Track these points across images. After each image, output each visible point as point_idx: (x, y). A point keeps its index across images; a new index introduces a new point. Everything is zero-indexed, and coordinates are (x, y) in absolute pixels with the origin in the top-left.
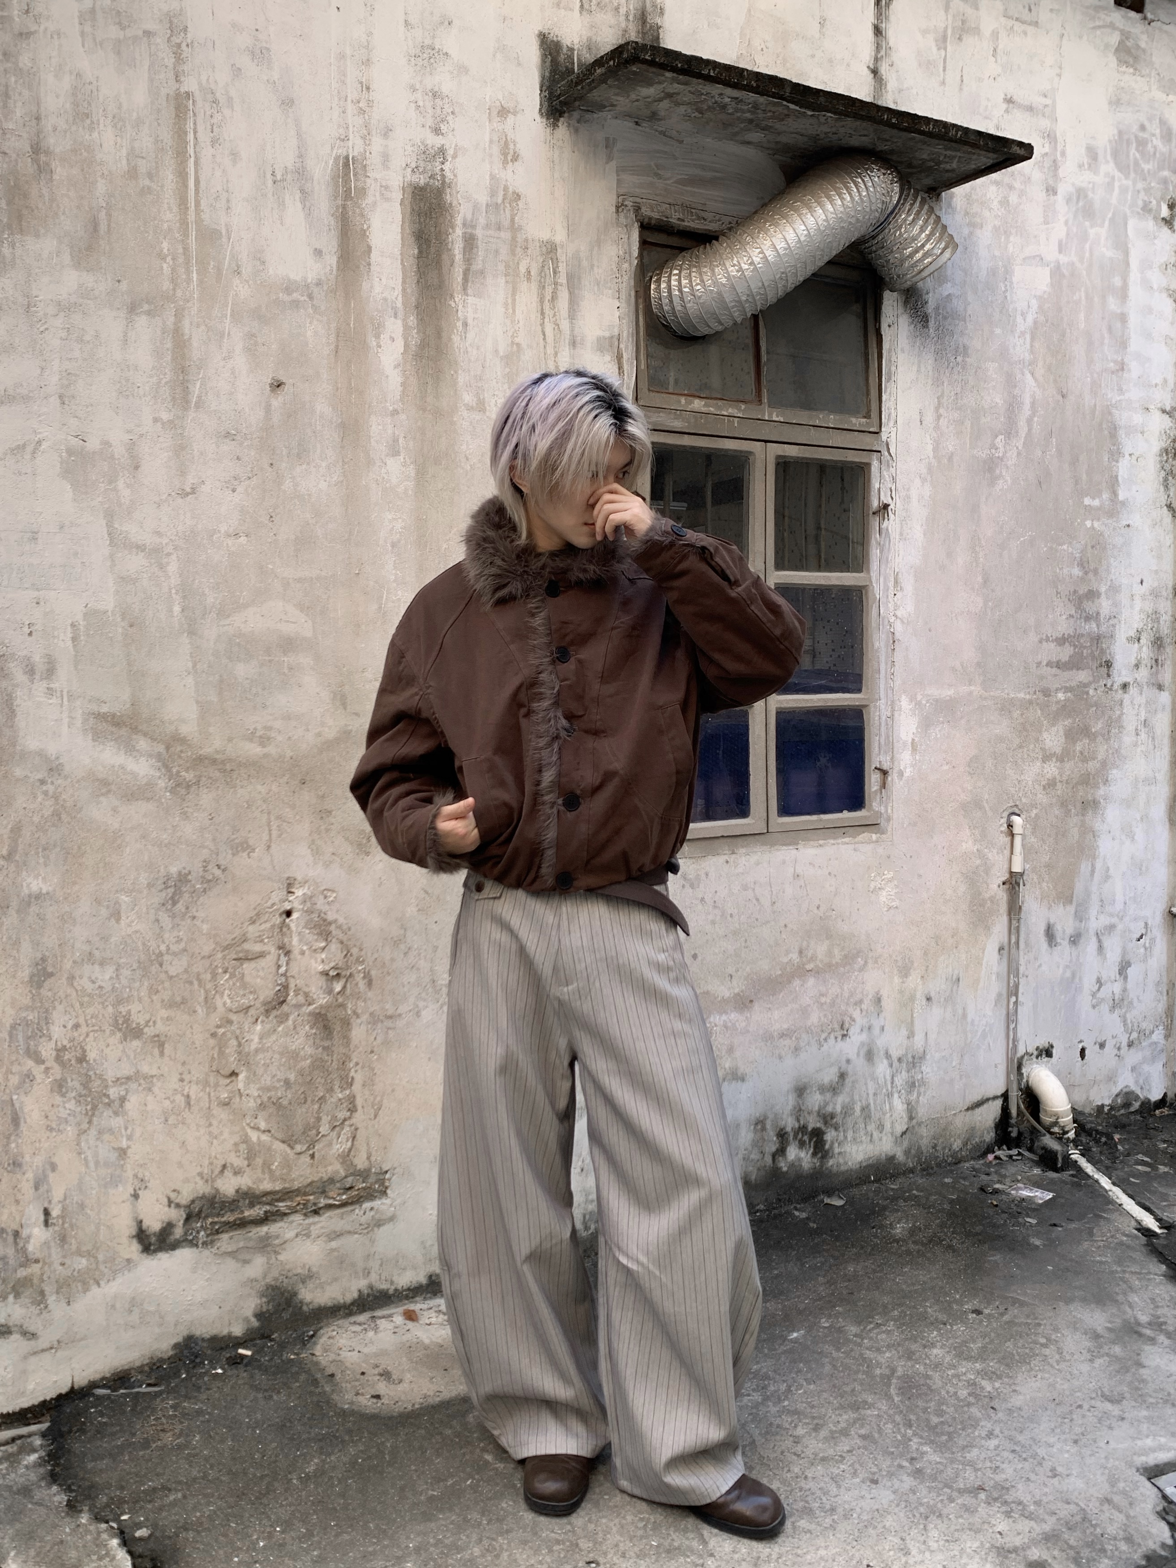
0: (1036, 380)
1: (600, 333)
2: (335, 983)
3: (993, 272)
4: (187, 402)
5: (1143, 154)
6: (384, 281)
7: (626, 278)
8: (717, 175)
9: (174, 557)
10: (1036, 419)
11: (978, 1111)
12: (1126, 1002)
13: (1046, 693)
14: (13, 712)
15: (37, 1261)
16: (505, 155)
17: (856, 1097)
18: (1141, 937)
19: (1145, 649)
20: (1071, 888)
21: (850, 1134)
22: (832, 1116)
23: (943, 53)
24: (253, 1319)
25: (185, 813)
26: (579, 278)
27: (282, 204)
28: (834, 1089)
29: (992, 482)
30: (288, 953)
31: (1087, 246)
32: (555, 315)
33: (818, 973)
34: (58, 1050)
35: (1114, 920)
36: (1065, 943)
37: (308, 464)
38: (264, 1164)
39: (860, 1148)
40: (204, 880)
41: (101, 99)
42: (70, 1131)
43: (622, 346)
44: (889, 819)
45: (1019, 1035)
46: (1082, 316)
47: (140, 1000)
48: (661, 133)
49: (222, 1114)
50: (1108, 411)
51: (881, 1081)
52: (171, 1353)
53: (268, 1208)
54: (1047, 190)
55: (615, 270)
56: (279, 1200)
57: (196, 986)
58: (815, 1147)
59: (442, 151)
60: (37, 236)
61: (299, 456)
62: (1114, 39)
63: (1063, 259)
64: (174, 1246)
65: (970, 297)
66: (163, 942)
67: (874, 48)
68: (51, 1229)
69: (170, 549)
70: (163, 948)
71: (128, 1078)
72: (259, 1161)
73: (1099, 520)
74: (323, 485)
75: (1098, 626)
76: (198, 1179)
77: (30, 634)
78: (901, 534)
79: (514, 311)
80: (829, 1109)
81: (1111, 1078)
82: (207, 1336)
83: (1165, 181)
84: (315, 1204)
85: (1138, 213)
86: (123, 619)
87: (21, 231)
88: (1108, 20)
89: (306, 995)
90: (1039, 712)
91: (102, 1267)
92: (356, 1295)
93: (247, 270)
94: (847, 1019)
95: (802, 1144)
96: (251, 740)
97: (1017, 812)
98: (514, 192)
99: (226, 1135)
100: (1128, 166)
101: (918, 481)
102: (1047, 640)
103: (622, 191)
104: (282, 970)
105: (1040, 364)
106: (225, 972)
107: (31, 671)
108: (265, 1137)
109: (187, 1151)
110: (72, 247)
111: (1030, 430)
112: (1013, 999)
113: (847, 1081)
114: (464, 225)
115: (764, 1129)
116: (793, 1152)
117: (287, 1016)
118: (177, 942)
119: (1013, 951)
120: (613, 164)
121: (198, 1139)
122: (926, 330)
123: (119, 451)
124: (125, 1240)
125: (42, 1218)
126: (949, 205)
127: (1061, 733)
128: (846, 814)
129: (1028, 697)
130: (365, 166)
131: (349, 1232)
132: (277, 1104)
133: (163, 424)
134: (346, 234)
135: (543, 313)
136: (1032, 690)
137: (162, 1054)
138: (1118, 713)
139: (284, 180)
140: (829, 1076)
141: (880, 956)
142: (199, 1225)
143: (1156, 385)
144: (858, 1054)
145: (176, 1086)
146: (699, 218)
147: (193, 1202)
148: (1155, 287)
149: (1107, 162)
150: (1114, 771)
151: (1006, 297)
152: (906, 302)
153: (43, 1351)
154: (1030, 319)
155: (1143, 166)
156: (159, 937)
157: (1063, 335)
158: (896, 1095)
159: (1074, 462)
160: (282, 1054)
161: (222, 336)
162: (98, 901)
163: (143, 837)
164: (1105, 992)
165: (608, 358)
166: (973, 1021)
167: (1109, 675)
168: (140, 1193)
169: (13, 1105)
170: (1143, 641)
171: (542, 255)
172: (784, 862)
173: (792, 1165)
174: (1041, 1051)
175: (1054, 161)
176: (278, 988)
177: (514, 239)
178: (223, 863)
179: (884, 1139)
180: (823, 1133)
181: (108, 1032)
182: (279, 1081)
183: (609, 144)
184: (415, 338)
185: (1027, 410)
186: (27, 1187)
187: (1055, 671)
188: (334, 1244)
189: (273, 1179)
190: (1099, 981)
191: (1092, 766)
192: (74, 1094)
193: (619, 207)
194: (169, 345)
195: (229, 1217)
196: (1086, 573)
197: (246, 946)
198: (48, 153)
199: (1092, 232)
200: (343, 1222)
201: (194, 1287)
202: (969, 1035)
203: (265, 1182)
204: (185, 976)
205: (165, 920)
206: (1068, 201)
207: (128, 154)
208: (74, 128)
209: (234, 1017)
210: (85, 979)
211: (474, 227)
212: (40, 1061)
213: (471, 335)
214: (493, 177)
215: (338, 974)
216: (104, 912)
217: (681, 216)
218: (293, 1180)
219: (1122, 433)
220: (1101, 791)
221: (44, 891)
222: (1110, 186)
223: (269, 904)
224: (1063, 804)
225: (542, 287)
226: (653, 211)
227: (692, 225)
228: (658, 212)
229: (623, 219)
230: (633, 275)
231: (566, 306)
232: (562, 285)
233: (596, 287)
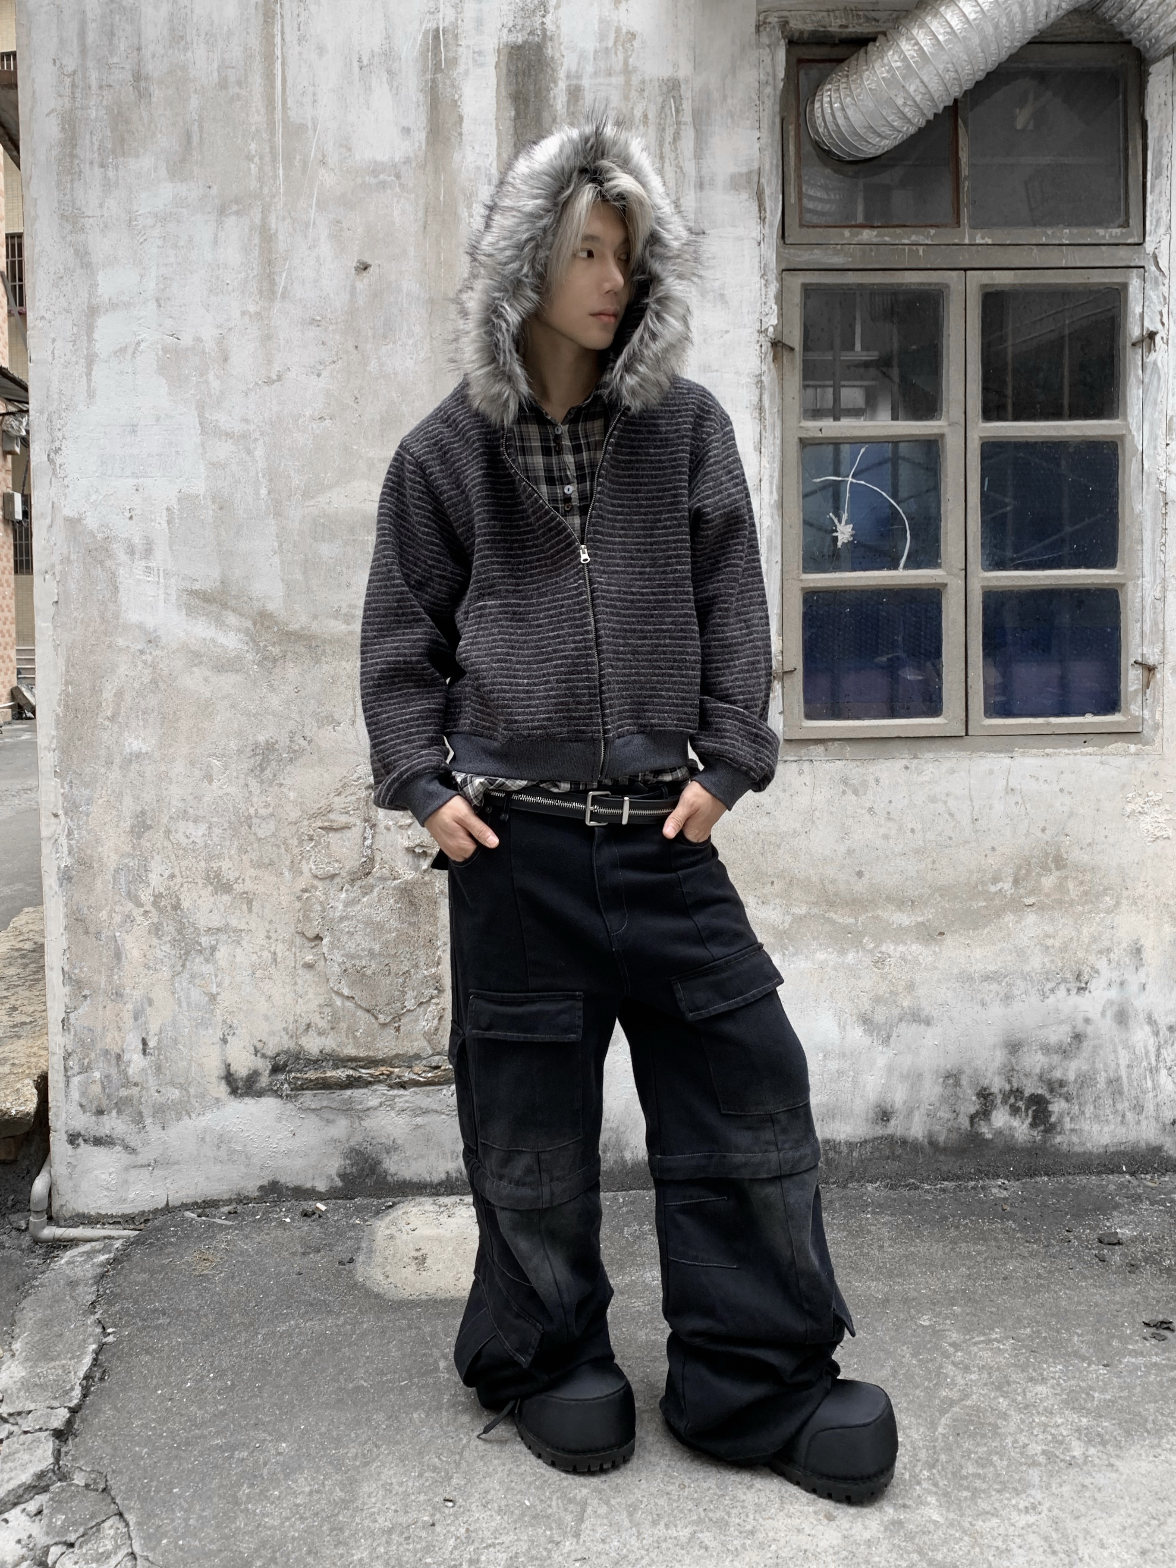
1: (732, 169)
2: (422, 860)
4: (273, 293)
6: (477, 148)
7: (769, 103)
9: (260, 442)
14: (117, 588)
15: (136, 1084)
17: (1100, 1066)
21: (1089, 1110)
22: (1062, 1084)
24: (337, 1179)
25: (272, 686)
26: (708, 113)
27: (368, 89)
28: (1064, 1052)
30: (373, 826)
32: (677, 158)
33: (1042, 909)
34: (155, 896)
37: (394, 343)
38: (348, 1028)
39: (1106, 1129)
40: (290, 750)
41: (195, 21)
42: (165, 972)
43: (763, 180)
44: (1157, 727)
47: (230, 858)
49: (309, 976)
51: (1140, 1050)
52: (256, 1194)
53: (351, 1072)
55: (755, 97)
56: (362, 1067)
57: (283, 851)
58: (1034, 1118)
59: (543, 3)
60: (137, 156)
61: (385, 337)
64: (260, 1094)
66: (252, 806)
68: (148, 1057)
69: (257, 435)
70: (252, 811)
71: (218, 929)
72: (343, 1025)
74: (410, 363)
76: (283, 1033)
77: (131, 518)
80: (1058, 1074)
82: (291, 1185)
84: (399, 1077)
86: (213, 502)
87: (123, 154)
89: (392, 869)
91: (193, 1101)
92: (443, 1176)
93: (333, 159)
94: (1086, 970)
95: (1015, 1111)
96: (336, 618)
98: (628, 32)
99: (310, 996)
103: (763, 7)
104: (368, 842)
106: (312, 840)
107: (131, 551)
108: (348, 1004)
109: (273, 1006)
110: (167, 162)
113: (1085, 1044)
114: (568, 77)
115: (957, 1084)
116: (1001, 1118)
117: (372, 887)
118: (265, 806)
121: (284, 995)
123: (210, 345)
124: (214, 1080)
125: (141, 1046)
128: (1089, 718)
130: (456, 36)
131: (436, 1111)
132: (361, 973)
133: (250, 316)
134: (436, 108)
137: (250, 910)
139: (370, 64)
140: (1059, 1034)
141: (1142, 897)
142: (283, 1077)
144: (1103, 1014)
145: (264, 942)
146: (868, 19)
147: (278, 1055)
153: (142, 1166)
156: (248, 800)
158: (1164, 1072)
160: (367, 924)
161: (307, 225)
162: (192, 764)
163: (233, 706)
165: (744, 196)
168: (229, 1038)
169: (116, 941)
171: (662, 94)
172: (991, 772)
173: (999, 1133)
176: (364, 859)
177: (628, 83)
178: (308, 734)
179: (1144, 1123)
180: (1048, 1102)
181: (200, 885)
182: (363, 950)
186: (128, 1017)
188: (419, 1120)
189: (358, 1046)
192: (169, 938)
193: (760, 27)
194: (256, 240)
195: (312, 1075)
197: (332, 816)
198: (147, 79)
200: (429, 1100)
201: (279, 1136)
203: (349, 1047)
204: (273, 840)
205: (254, 784)
207: (219, 67)
208: (170, 52)
209: (319, 884)
210: (180, 834)
211: (579, 77)
212: (140, 905)
214: (601, 21)
215: (424, 852)
216: (197, 773)
217: (844, 22)
218: (378, 1049)
221: (144, 751)
223: (355, 776)
225: (661, 129)
226: (805, 23)
227: (859, 29)
228: (812, 22)
229: (765, 40)
230: (778, 100)
231: (691, 145)
232: (686, 124)
233: (729, 120)
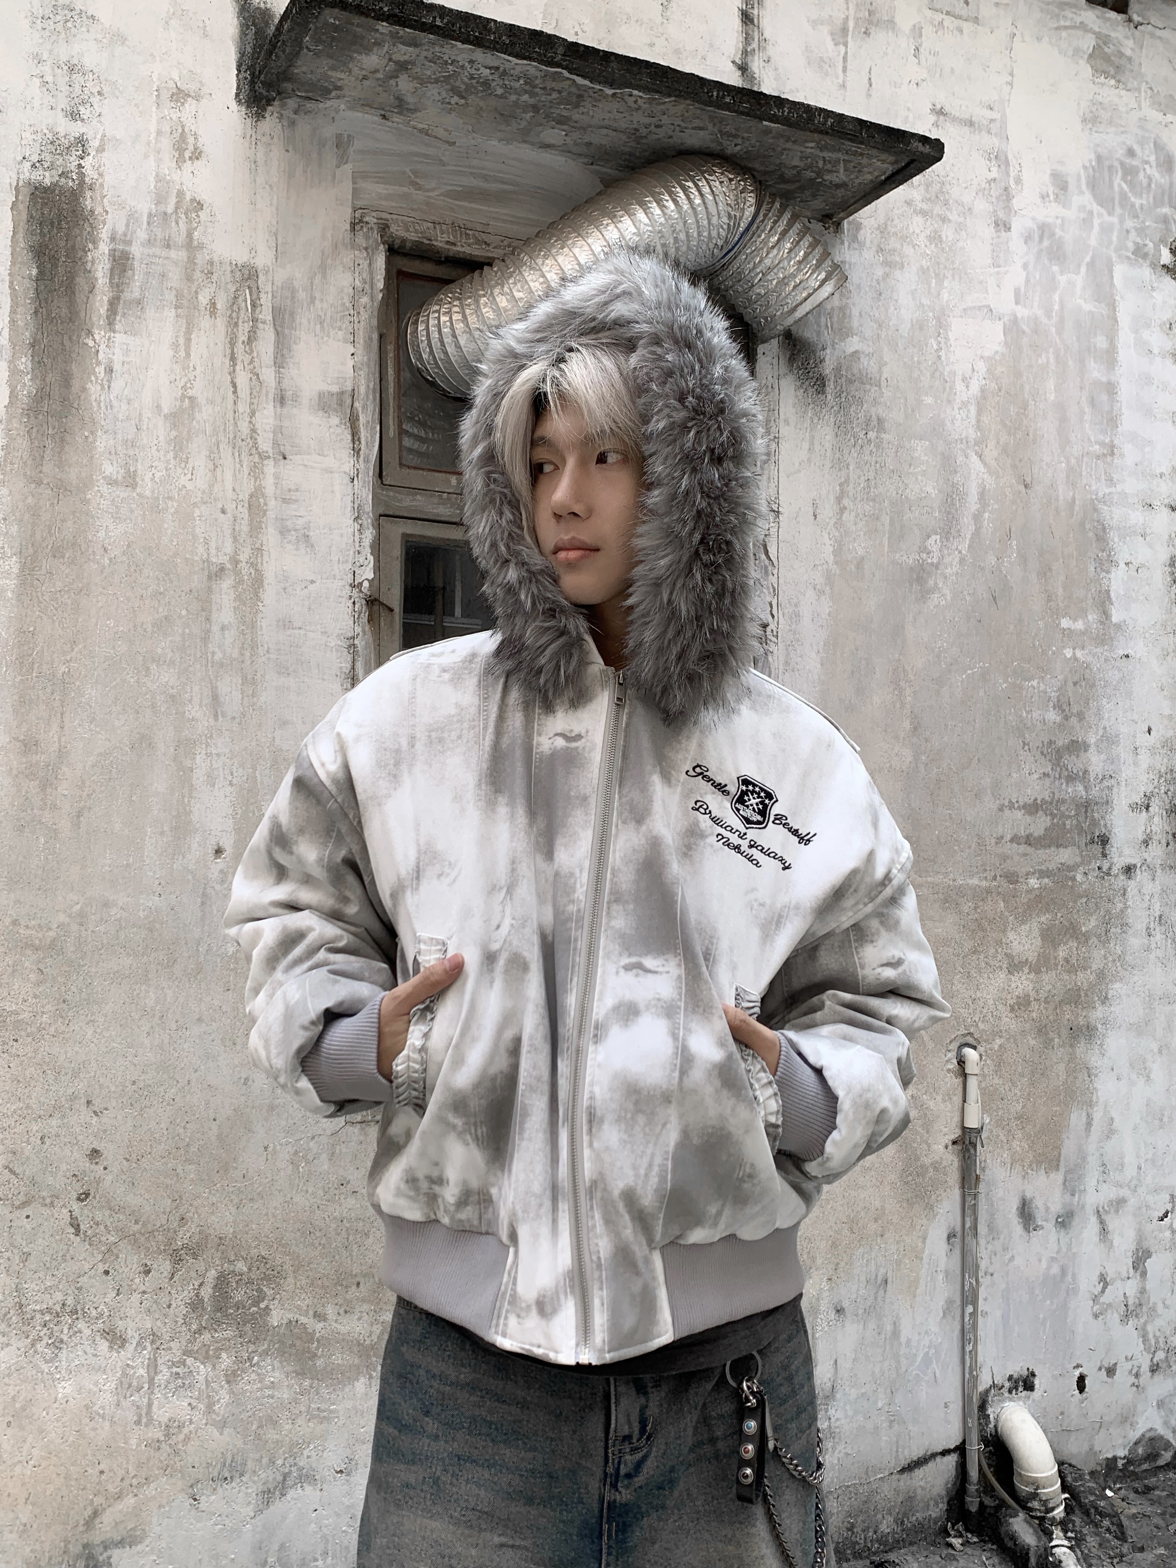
0: (985, 464)
1: (320, 386)
3: (921, 326)
5: (1132, 185)
7: (364, 316)
8: (506, 187)
10: (986, 515)
11: (919, 1473)
12: (1145, 1309)
13: (1012, 878)
16: (180, 147)
18: (1166, 1215)
19: (1156, 819)
20: (1058, 1148)
23: (842, 49)
26: (292, 314)
29: (924, 595)
31: (1056, 297)
32: (252, 362)
35: (1124, 1192)
36: (1050, 1226)
43: (356, 404)
45: (980, 1359)
46: (1051, 385)
48: (421, 131)
50: (1093, 506)
54: (997, 224)
55: (350, 306)
59: (81, 142)
62: (1088, 43)
63: (1022, 312)
65: (887, 356)
67: (741, 39)
73: (1083, 648)
75: (1086, 788)
78: (787, 663)
79: (188, 355)
81: (1126, 1418)
83: (1165, 220)
85: (1128, 258)
88: (1078, 20)
90: (1002, 904)
97: (970, 1040)
98: (193, 200)
100: (1113, 200)
101: (811, 594)
102: (1011, 806)
103: (359, 204)
105: (991, 444)
111: (978, 529)
112: (970, 1309)
114: (113, 239)
119: (968, 1239)
120: (348, 168)
122: (823, 397)
126: (855, 239)
127: (1036, 932)
129: (984, 884)
135: (233, 358)
136: (989, 876)
138: (1120, 906)
143: (1162, 475)
146: (478, 242)
148: (1156, 351)
149: (1081, 193)
150: (1117, 986)
151: (939, 357)
152: (792, 360)
154: (975, 387)
155: (1133, 199)
157: (1025, 407)
159: (1045, 572)
164: (1113, 1295)
165: (335, 420)
166: (909, 1341)
167: (1104, 855)
170: (1154, 809)
171: (234, 282)
174: (1016, 1382)
175: (1006, 189)
177: (191, 261)
183: (342, 144)
184: (28, 386)
185: (973, 503)
187: (1023, 848)
190: (1104, 1280)
191: (1083, 978)
193: (355, 225)
196: (1066, 718)
199: (1062, 279)
202: (904, 1361)
206: (1028, 239)
211: (128, 242)
213: (118, 384)
214: (159, 179)
217: (452, 239)
219: (1114, 537)
220: (1098, 1013)
222: (1087, 221)
224: (1041, 1031)
225: (233, 324)
226: (408, 230)
227: (467, 250)
228: (416, 231)
229: (361, 240)
230: (376, 313)
231: (271, 349)
232: (264, 322)
233: (318, 327)
